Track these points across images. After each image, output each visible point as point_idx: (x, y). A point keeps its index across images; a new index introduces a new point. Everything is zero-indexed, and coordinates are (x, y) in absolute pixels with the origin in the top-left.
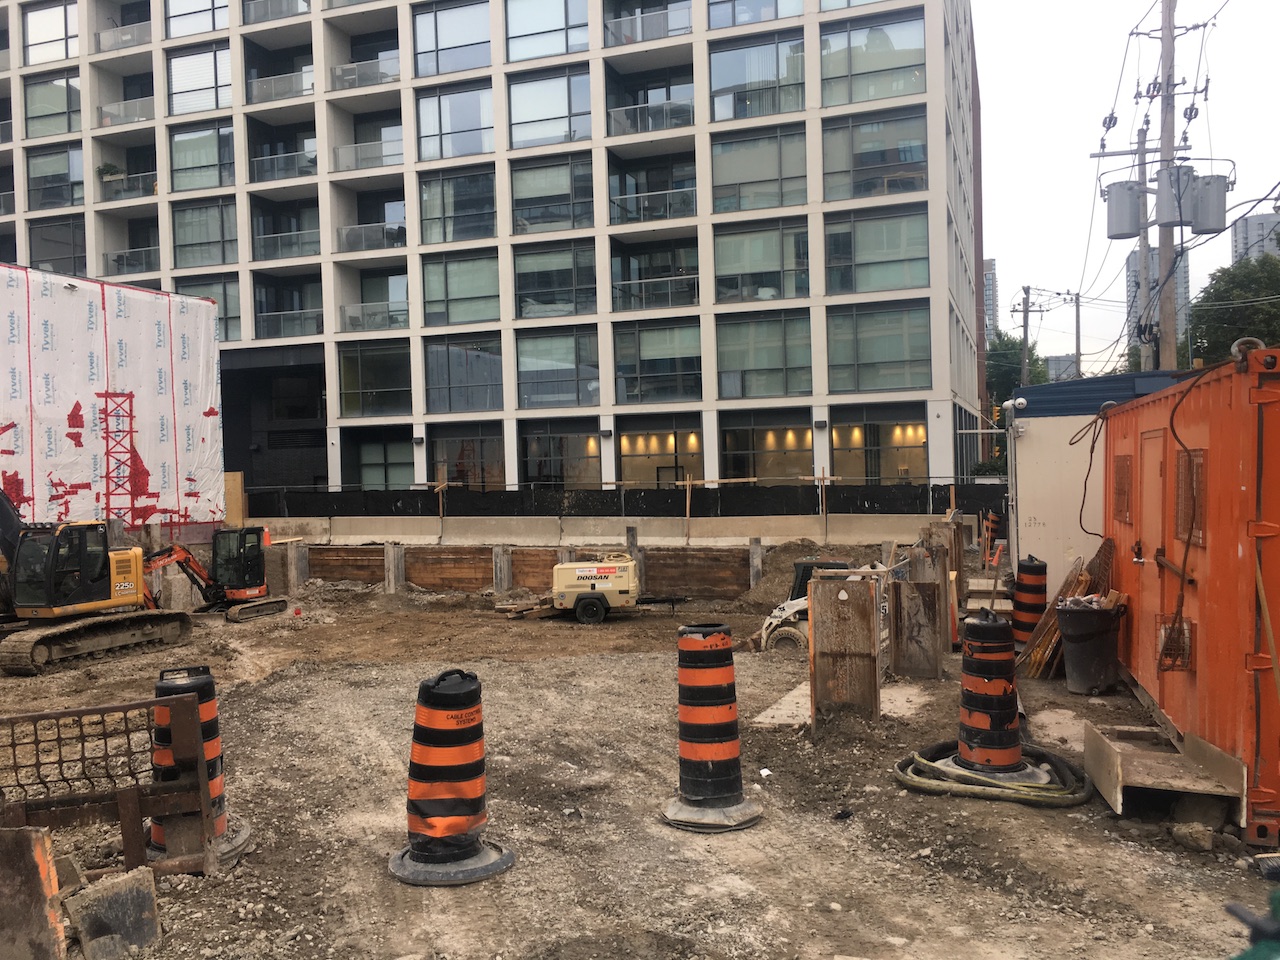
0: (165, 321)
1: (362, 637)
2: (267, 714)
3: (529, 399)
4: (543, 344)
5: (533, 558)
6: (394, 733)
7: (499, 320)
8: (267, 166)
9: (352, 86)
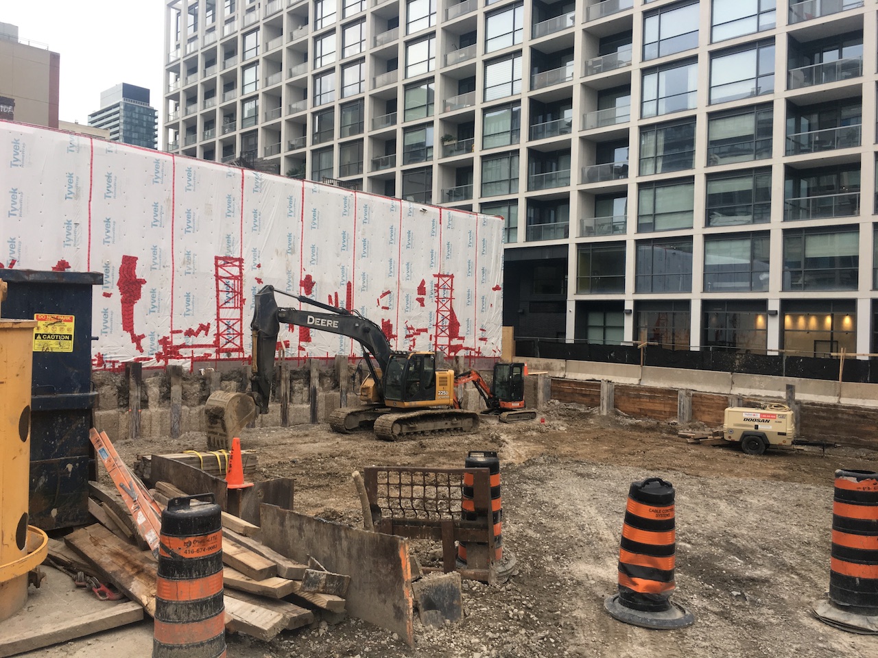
0: (474, 231)
1: (584, 443)
2: (525, 486)
3: (712, 285)
4: (724, 245)
5: (708, 401)
6: (607, 513)
7: (692, 228)
8: (540, 130)
9: (599, 71)
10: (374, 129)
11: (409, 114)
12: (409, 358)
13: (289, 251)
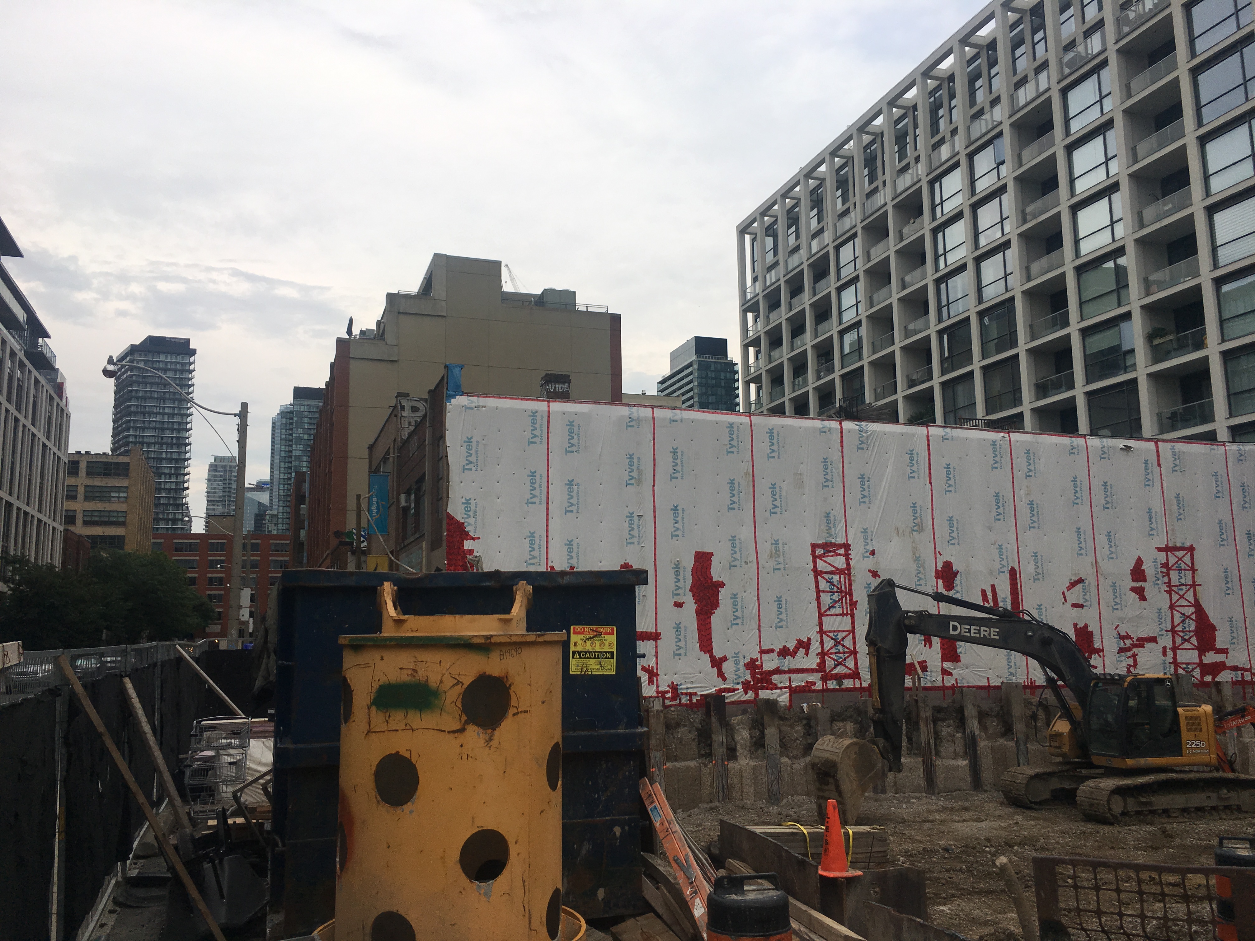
0: (1222, 471)
10: (1033, 338)
11: (1087, 309)
12: (1126, 684)
13: (915, 528)
